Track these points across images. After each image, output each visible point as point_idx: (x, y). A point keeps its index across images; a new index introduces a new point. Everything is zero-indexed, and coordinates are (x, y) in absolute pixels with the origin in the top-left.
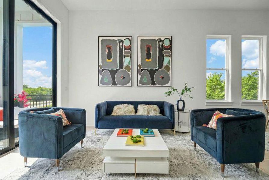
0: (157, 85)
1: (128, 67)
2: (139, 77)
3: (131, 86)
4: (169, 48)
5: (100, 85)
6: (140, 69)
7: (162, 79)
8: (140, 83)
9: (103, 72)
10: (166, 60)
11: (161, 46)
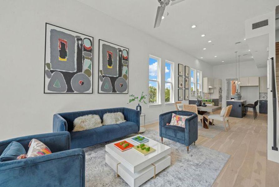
0: (117, 92)
1: (87, 72)
2: (101, 83)
3: (91, 93)
4: (127, 59)
5: (47, 91)
6: (102, 75)
7: (122, 86)
8: (102, 90)
9: (52, 74)
10: (124, 69)
11: (120, 56)
